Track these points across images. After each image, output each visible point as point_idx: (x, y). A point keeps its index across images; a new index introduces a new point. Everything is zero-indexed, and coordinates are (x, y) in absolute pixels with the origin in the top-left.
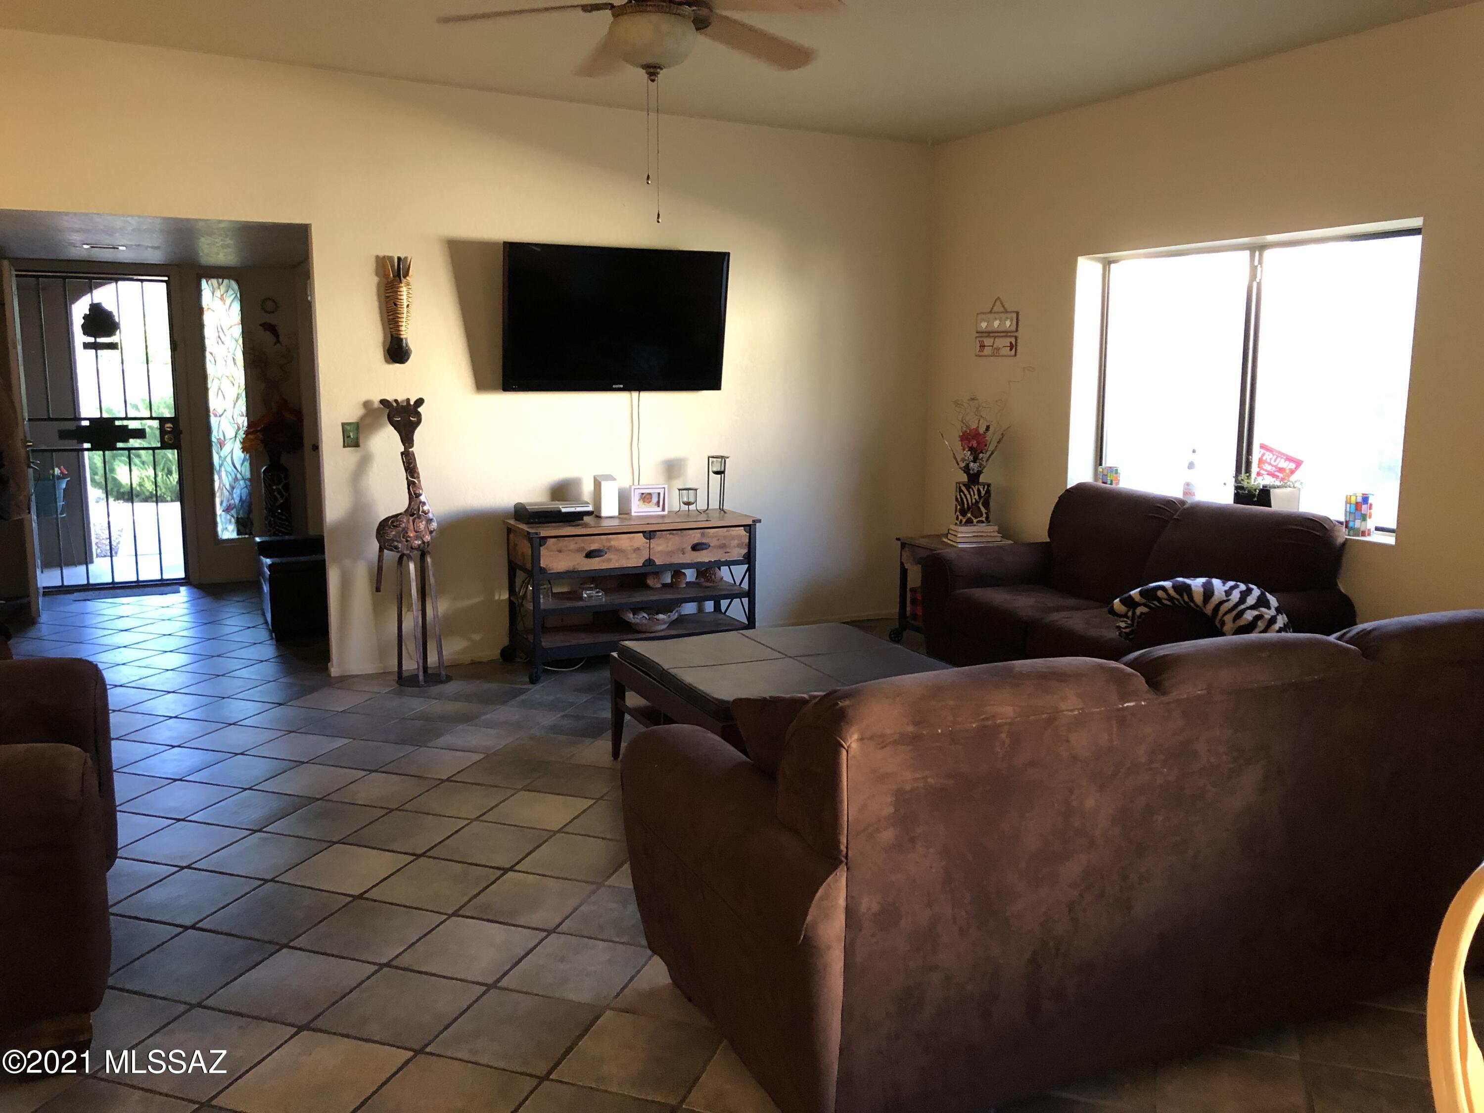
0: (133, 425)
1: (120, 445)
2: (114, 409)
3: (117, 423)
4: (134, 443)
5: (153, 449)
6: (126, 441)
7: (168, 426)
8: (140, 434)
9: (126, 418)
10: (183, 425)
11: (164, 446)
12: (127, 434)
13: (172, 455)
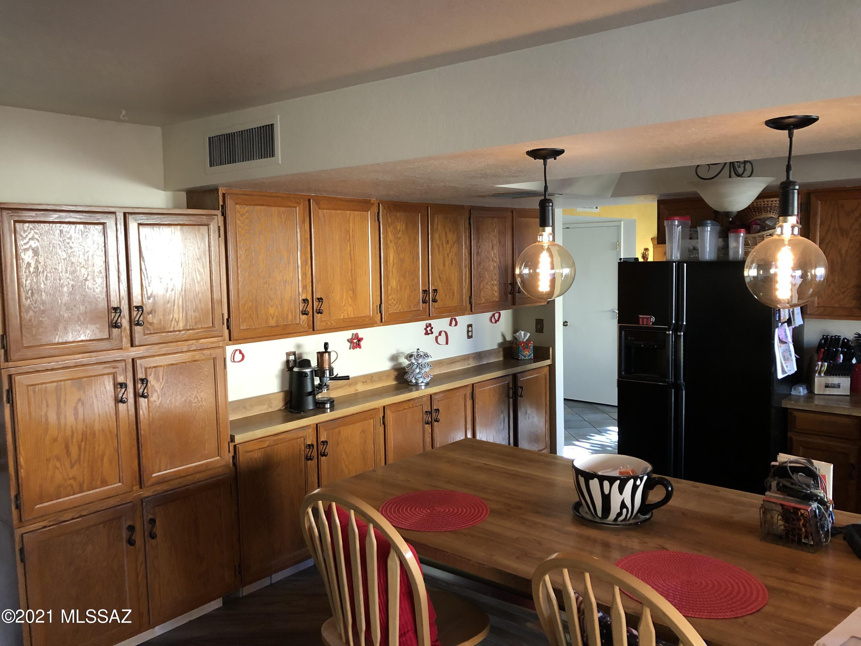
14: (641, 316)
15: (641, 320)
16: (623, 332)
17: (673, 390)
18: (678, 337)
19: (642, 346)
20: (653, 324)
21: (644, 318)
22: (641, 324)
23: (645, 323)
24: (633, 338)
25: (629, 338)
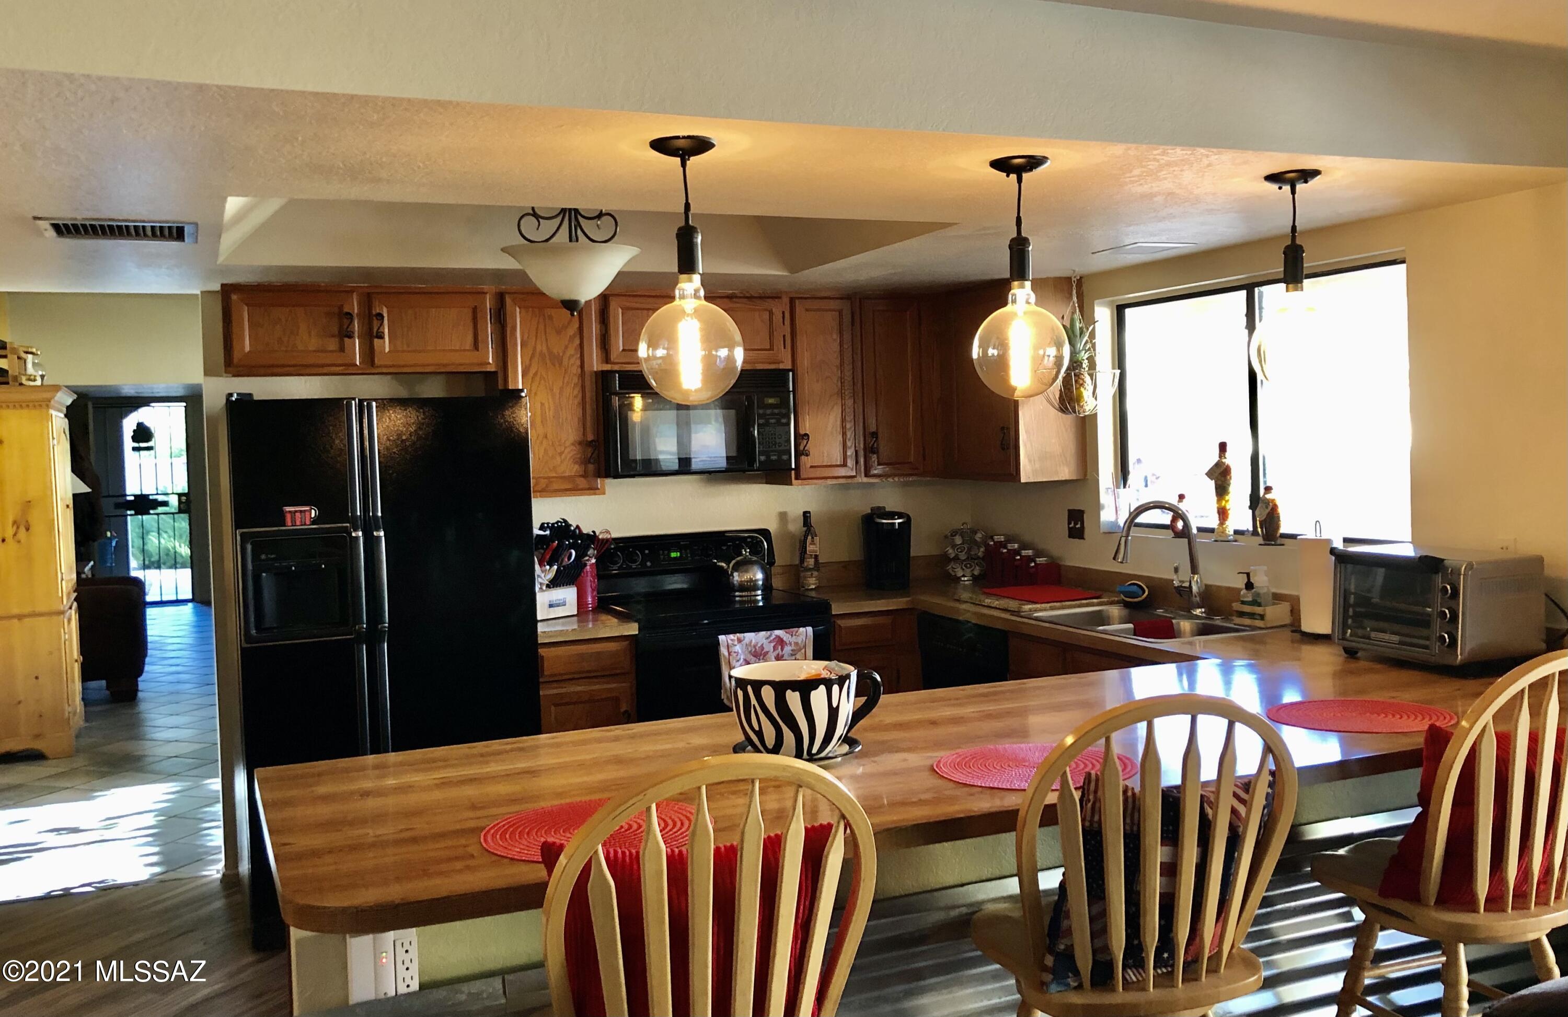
0: (161, 498)
1: (152, 512)
2: (148, 490)
3: (151, 497)
4: (161, 509)
5: (173, 514)
6: (155, 508)
7: (184, 498)
8: (165, 504)
9: (157, 494)
10: (192, 498)
11: (180, 511)
12: (157, 504)
13: (185, 516)
14: (288, 509)
15: (288, 517)
16: (249, 547)
17: (364, 647)
18: (370, 544)
19: (293, 568)
20: (313, 523)
21: (296, 511)
22: (290, 524)
23: (298, 523)
24: (273, 556)
25: (263, 557)
